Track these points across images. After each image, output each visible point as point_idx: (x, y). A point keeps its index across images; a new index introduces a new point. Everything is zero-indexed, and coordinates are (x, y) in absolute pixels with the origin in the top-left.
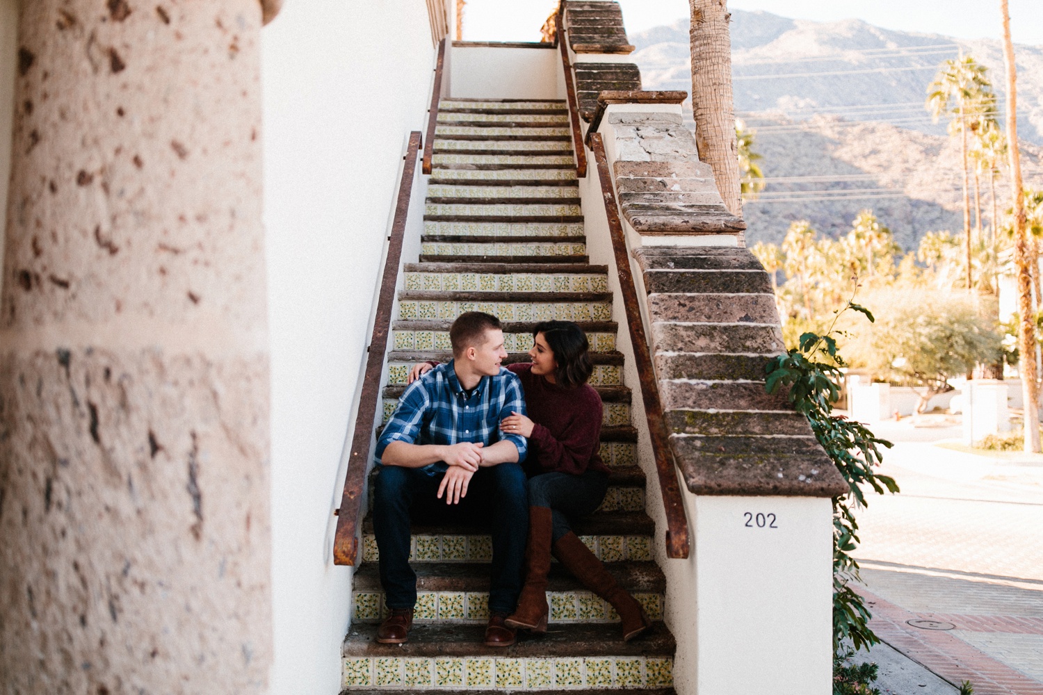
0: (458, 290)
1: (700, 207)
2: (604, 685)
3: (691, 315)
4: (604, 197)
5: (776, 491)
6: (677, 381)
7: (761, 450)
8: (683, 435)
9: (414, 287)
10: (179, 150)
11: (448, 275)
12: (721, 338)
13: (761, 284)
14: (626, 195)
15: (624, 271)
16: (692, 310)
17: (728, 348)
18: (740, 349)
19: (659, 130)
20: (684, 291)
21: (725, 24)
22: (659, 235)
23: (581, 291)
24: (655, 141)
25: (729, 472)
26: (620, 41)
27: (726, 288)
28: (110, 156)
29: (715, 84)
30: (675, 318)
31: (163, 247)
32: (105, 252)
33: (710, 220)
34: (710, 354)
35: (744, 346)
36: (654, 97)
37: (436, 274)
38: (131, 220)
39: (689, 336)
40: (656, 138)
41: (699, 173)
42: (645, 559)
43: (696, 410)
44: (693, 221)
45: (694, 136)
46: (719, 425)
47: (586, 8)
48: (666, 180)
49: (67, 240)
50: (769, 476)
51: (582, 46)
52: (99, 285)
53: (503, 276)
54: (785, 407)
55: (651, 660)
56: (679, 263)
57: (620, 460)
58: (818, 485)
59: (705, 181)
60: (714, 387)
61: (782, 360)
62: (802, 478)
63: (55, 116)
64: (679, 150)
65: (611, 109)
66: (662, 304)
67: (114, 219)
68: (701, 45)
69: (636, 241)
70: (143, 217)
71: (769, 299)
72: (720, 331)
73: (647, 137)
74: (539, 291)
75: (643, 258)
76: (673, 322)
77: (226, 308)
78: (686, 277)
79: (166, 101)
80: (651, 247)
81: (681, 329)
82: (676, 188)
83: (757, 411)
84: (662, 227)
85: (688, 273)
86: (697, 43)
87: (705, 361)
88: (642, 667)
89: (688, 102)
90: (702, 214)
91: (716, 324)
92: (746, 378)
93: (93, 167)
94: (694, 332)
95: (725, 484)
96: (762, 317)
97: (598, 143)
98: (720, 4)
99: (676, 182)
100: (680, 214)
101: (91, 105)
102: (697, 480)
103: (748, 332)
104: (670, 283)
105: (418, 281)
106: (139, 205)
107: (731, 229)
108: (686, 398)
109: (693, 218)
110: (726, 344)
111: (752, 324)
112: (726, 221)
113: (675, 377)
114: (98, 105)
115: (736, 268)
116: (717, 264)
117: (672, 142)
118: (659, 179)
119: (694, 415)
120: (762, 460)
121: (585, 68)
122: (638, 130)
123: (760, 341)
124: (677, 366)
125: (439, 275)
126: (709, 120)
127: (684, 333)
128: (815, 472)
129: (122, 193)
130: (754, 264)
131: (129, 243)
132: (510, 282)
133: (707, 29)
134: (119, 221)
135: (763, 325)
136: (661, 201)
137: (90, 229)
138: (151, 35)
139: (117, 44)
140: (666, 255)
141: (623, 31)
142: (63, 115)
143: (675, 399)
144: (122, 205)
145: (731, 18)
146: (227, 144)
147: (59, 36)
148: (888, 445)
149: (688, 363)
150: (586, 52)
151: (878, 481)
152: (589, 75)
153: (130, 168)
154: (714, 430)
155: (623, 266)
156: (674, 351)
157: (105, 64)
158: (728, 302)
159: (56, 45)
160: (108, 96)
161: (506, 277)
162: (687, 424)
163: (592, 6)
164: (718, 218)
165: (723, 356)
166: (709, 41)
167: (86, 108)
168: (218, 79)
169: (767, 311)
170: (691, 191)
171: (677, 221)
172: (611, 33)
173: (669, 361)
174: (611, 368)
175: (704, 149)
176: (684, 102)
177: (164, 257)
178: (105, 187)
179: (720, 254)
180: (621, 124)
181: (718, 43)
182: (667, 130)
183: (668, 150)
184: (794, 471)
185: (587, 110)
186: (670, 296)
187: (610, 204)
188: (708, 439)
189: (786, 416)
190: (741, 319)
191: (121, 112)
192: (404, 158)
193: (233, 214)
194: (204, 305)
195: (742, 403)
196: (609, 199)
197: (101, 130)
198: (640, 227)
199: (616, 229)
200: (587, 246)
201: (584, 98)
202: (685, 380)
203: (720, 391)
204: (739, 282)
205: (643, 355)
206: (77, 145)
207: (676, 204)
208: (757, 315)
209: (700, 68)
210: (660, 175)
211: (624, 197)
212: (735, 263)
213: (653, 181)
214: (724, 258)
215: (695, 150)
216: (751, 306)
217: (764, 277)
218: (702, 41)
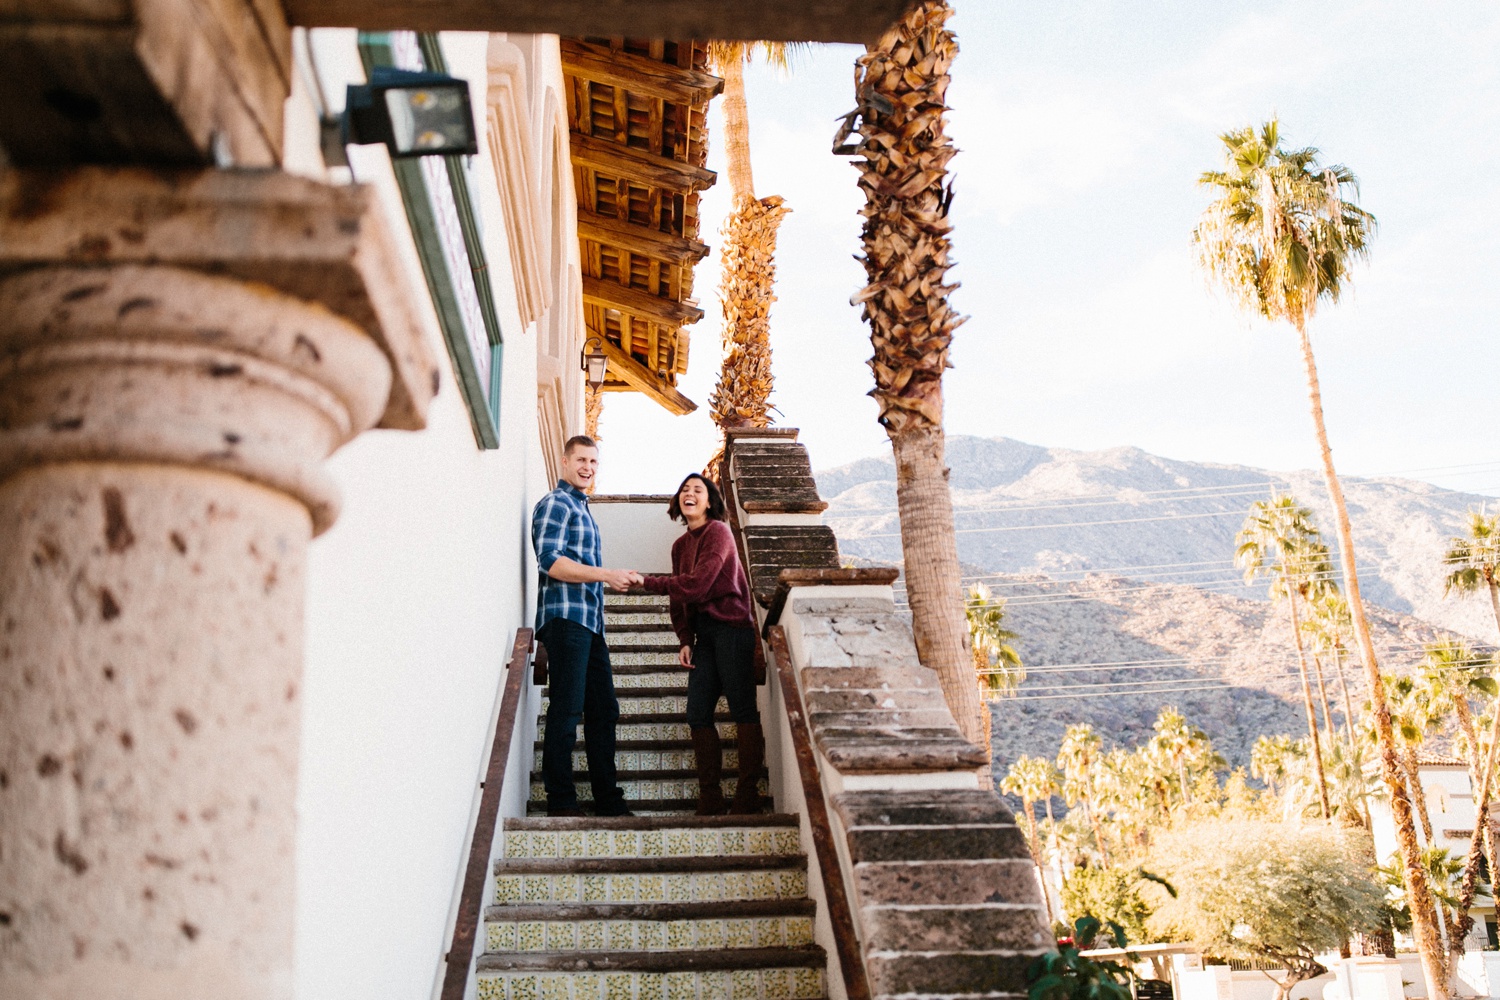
0: (583, 856)
1: (923, 731)
3: (916, 894)
4: (790, 718)
6: (901, 997)
9: (517, 853)
10: (186, 721)
11: (567, 834)
12: (961, 928)
13: (1013, 846)
14: (819, 715)
15: (819, 827)
16: (917, 887)
17: (972, 943)
18: (990, 945)
19: (862, 622)
20: (905, 858)
21: (943, 482)
22: (867, 774)
23: (761, 853)
24: (858, 638)
26: (807, 495)
27: (965, 852)
28: (88, 732)
29: (934, 560)
30: (893, 900)
31: (152, 859)
32: (67, 871)
33: (937, 752)
34: (947, 953)
35: (994, 939)
36: (854, 576)
37: (550, 834)
38: (109, 822)
39: (915, 927)
40: (859, 633)
41: (919, 682)
44: (913, 753)
45: (910, 628)
47: (760, 453)
48: (875, 692)
49: (15, 853)
51: (757, 503)
52: (55, 919)
53: (649, 833)
56: (897, 816)
59: (930, 694)
61: (1051, 959)
63: (18, 681)
64: (892, 651)
65: (797, 593)
66: (874, 878)
67: (85, 823)
68: (912, 510)
69: (837, 784)
70: (127, 818)
71: (1027, 867)
72: (959, 917)
73: (846, 633)
74: (700, 855)
75: (846, 809)
76: (891, 906)
77: (236, 943)
78: (907, 837)
79: (173, 657)
80: (858, 793)
81: (903, 916)
82: (889, 704)
84: (871, 763)
85: (910, 831)
86: (907, 507)
87: (940, 965)
89: (900, 582)
90: (926, 743)
91: (952, 907)
92: (1001, 990)
93: (64, 749)
94: (922, 921)
96: (1017, 895)
97: (779, 640)
98: (935, 456)
99: (887, 696)
100: (896, 742)
101: (69, 666)
103: (1000, 919)
104: (885, 846)
105: (523, 843)
106: (123, 802)
107: (966, 764)
109: (914, 749)
110: (968, 937)
111: (1004, 906)
112: (960, 752)
113: (897, 991)
114: (79, 665)
115: (976, 822)
116: (950, 818)
117: (882, 638)
118: (865, 692)
121: (760, 534)
122: (833, 621)
123: (1017, 931)
124: (900, 973)
125: (555, 834)
126: (930, 609)
127: (907, 922)
129: (100, 785)
130: (1003, 817)
131: (103, 856)
132: (658, 842)
133: (920, 489)
134: (93, 826)
135: (1020, 907)
136: (869, 724)
137: (50, 837)
138: (159, 571)
139: (113, 584)
140: (877, 805)
141: (811, 482)
142: (29, 680)
144: (99, 801)
145: (951, 474)
146: (252, 708)
147: (35, 575)
149: (916, 968)
150: (762, 511)
152: (767, 543)
153: (114, 749)
155: (818, 819)
156: (895, 950)
157: (94, 609)
158: (968, 873)
159: (30, 584)
160: (94, 653)
161: (653, 835)
163: (767, 450)
164: (948, 747)
165: (965, 956)
166: (924, 504)
167: (62, 669)
168: (247, 623)
169: (1024, 886)
170: (909, 707)
171: (892, 753)
172: (795, 485)
173: (889, 966)
174: (808, 972)
175: (925, 647)
176: (896, 582)
177: (153, 873)
178: (78, 778)
179: (954, 802)
180: (810, 615)
181: (935, 506)
182: (874, 622)
183: (876, 650)
185: (764, 590)
186: (885, 867)
187: (798, 727)
190: (989, 899)
191: (109, 674)
192: (508, 666)
193: (254, 805)
194: (205, 942)
196: (796, 720)
197: (81, 699)
198: (840, 764)
199: (808, 765)
200: (771, 782)
201: (759, 574)
202: (912, 995)
204: (982, 843)
205: (851, 956)
206: (43, 720)
207: (890, 729)
208: (1011, 892)
209: (914, 539)
210: (866, 686)
211: (817, 718)
212: (974, 813)
213: (856, 696)
214: (959, 807)
215: (913, 650)
216: (1002, 878)
217: (1016, 835)
218: (914, 505)
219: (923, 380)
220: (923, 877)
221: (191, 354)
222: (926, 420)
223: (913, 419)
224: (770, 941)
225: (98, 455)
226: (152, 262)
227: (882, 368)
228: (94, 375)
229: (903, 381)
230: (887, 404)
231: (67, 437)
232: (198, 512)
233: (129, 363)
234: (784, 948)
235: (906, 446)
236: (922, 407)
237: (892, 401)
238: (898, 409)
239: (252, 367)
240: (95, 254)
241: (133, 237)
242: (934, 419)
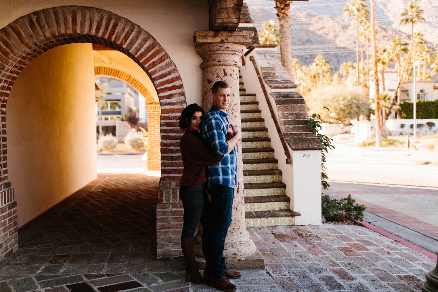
1: (285, 80)
2: (270, 195)
3: (287, 110)
5: (310, 149)
6: (285, 126)
7: (306, 141)
8: (288, 138)
12: (294, 115)
13: (303, 102)
17: (296, 118)
18: (299, 118)
19: (270, 56)
20: (285, 104)
22: (277, 89)
25: (300, 145)
26: (249, 18)
27: (295, 103)
30: (283, 111)
33: (289, 85)
34: (292, 119)
36: (268, 46)
40: (270, 59)
41: (283, 70)
42: (275, 168)
43: (290, 132)
44: (285, 85)
45: (280, 58)
46: (296, 136)
48: (275, 72)
50: (308, 146)
54: (310, 131)
55: (281, 189)
56: (283, 97)
57: (266, 146)
58: (319, 147)
59: (285, 72)
60: (294, 127)
61: (309, 121)
62: (315, 146)
64: (277, 63)
65: (256, 49)
66: (280, 108)
69: (270, 90)
71: (305, 106)
73: (268, 59)
75: (274, 96)
76: (283, 112)
78: (285, 101)
80: (276, 92)
82: (278, 74)
83: (304, 132)
84: (277, 87)
85: (286, 99)
86: (282, 34)
87: (291, 121)
88: (279, 190)
90: (286, 83)
91: (293, 112)
92: (301, 125)
94: (289, 114)
95: (300, 148)
97: (253, 59)
98: (288, 23)
99: (277, 73)
100: (280, 83)
102: (294, 147)
103: (301, 114)
104: (282, 102)
107: (294, 87)
108: (288, 130)
111: (301, 112)
112: (293, 85)
113: (285, 125)
116: (292, 97)
117: (275, 60)
118: (273, 72)
119: (290, 134)
120: (306, 143)
122: (265, 56)
123: (303, 116)
124: (285, 122)
126: (285, 55)
127: (286, 115)
128: (318, 145)
130: (301, 97)
133: (285, 30)
135: (304, 112)
136: (275, 79)
140: (279, 95)
143: (285, 130)
148: (332, 140)
149: (288, 122)
151: (331, 147)
154: (295, 137)
155: (267, 96)
156: (284, 119)
158: (296, 107)
162: (289, 136)
165: (295, 120)
166: (285, 33)
169: (304, 109)
170: (282, 75)
171: (281, 85)
172: (246, 15)
173: (283, 121)
174: (261, 122)
175: (284, 62)
176: (277, 48)
180: (260, 54)
181: (287, 33)
182: (273, 56)
183: (274, 63)
184: (313, 145)
186: (282, 106)
187: (260, 79)
188: (294, 139)
189: (310, 133)
190: (299, 111)
195: (301, 131)
196: (259, 77)
198: (271, 87)
199: (263, 86)
202: (287, 126)
203: (295, 128)
204: (298, 102)
207: (279, 80)
208: (302, 110)
209: (282, 40)
210: (273, 71)
211: (264, 78)
212: (296, 97)
213: (271, 73)
214: (293, 95)
215: (281, 63)
216: (301, 108)
217: (303, 100)
218: (283, 33)
219: (286, 6)
220: (288, 107)
221: (231, 52)
222: (286, 15)
223: (284, 15)
224: (253, 117)
225: (223, 65)
226: (229, 42)
227: (278, 3)
228: (220, 55)
229: (282, 6)
230: (279, 11)
231: (220, 63)
232: (232, 71)
233: (225, 54)
234: (256, 118)
235: (282, 20)
236: (286, 12)
237: (280, 11)
238: (281, 12)
239: (237, 53)
240: (222, 42)
241: (227, 40)
242: (288, 15)
